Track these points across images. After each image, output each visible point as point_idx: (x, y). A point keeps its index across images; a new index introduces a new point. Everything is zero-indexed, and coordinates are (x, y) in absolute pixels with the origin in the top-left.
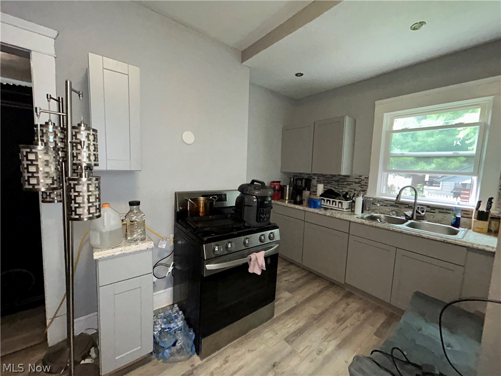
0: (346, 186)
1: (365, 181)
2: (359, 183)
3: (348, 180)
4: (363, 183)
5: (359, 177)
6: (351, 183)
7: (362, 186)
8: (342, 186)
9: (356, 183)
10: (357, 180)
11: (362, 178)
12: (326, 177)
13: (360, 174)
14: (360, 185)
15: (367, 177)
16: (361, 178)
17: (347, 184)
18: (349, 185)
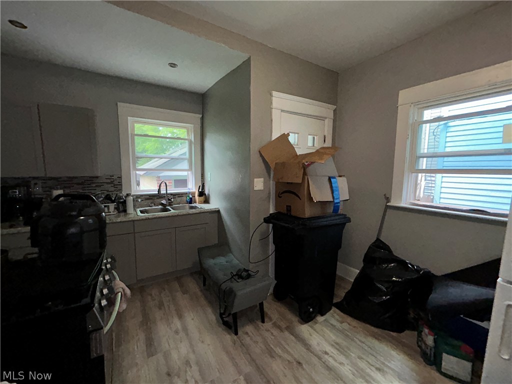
0: (94, 188)
1: (118, 181)
2: (112, 182)
3: (95, 182)
4: (116, 183)
5: (110, 177)
6: (101, 184)
7: (116, 186)
8: (90, 188)
9: (108, 183)
10: (109, 181)
11: (115, 177)
12: (59, 180)
13: (111, 174)
14: (113, 185)
15: (120, 176)
16: (113, 177)
17: (97, 186)
18: (100, 186)
